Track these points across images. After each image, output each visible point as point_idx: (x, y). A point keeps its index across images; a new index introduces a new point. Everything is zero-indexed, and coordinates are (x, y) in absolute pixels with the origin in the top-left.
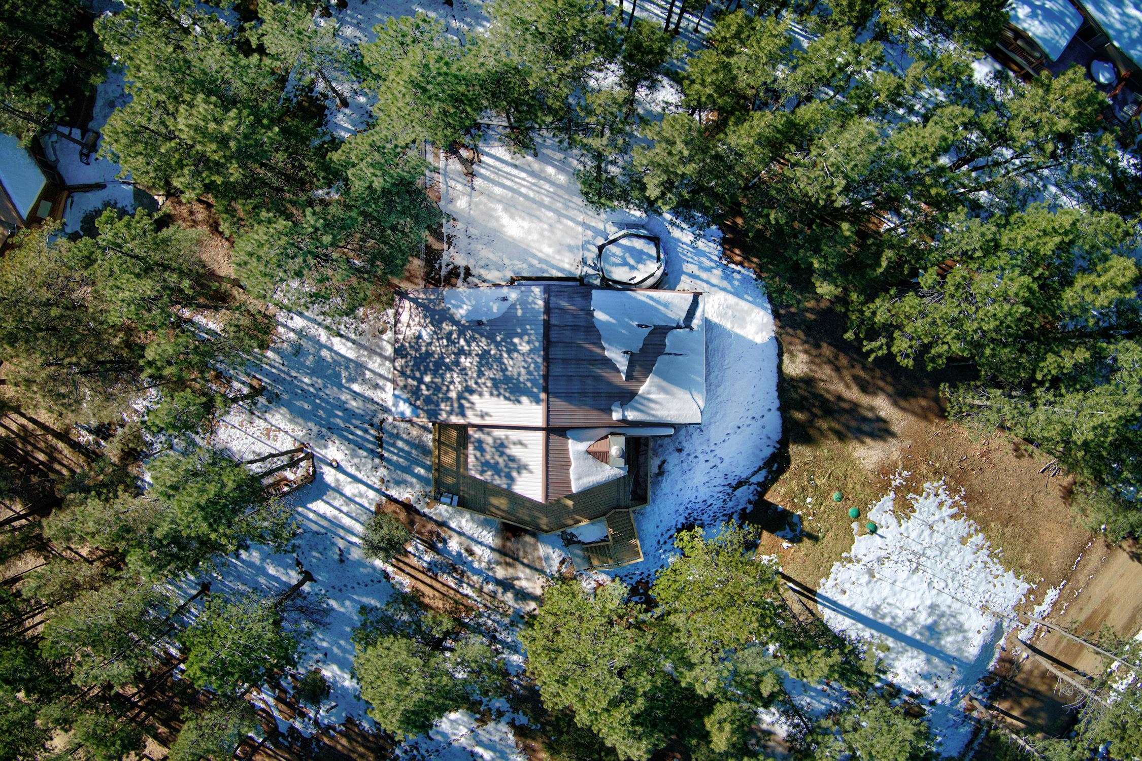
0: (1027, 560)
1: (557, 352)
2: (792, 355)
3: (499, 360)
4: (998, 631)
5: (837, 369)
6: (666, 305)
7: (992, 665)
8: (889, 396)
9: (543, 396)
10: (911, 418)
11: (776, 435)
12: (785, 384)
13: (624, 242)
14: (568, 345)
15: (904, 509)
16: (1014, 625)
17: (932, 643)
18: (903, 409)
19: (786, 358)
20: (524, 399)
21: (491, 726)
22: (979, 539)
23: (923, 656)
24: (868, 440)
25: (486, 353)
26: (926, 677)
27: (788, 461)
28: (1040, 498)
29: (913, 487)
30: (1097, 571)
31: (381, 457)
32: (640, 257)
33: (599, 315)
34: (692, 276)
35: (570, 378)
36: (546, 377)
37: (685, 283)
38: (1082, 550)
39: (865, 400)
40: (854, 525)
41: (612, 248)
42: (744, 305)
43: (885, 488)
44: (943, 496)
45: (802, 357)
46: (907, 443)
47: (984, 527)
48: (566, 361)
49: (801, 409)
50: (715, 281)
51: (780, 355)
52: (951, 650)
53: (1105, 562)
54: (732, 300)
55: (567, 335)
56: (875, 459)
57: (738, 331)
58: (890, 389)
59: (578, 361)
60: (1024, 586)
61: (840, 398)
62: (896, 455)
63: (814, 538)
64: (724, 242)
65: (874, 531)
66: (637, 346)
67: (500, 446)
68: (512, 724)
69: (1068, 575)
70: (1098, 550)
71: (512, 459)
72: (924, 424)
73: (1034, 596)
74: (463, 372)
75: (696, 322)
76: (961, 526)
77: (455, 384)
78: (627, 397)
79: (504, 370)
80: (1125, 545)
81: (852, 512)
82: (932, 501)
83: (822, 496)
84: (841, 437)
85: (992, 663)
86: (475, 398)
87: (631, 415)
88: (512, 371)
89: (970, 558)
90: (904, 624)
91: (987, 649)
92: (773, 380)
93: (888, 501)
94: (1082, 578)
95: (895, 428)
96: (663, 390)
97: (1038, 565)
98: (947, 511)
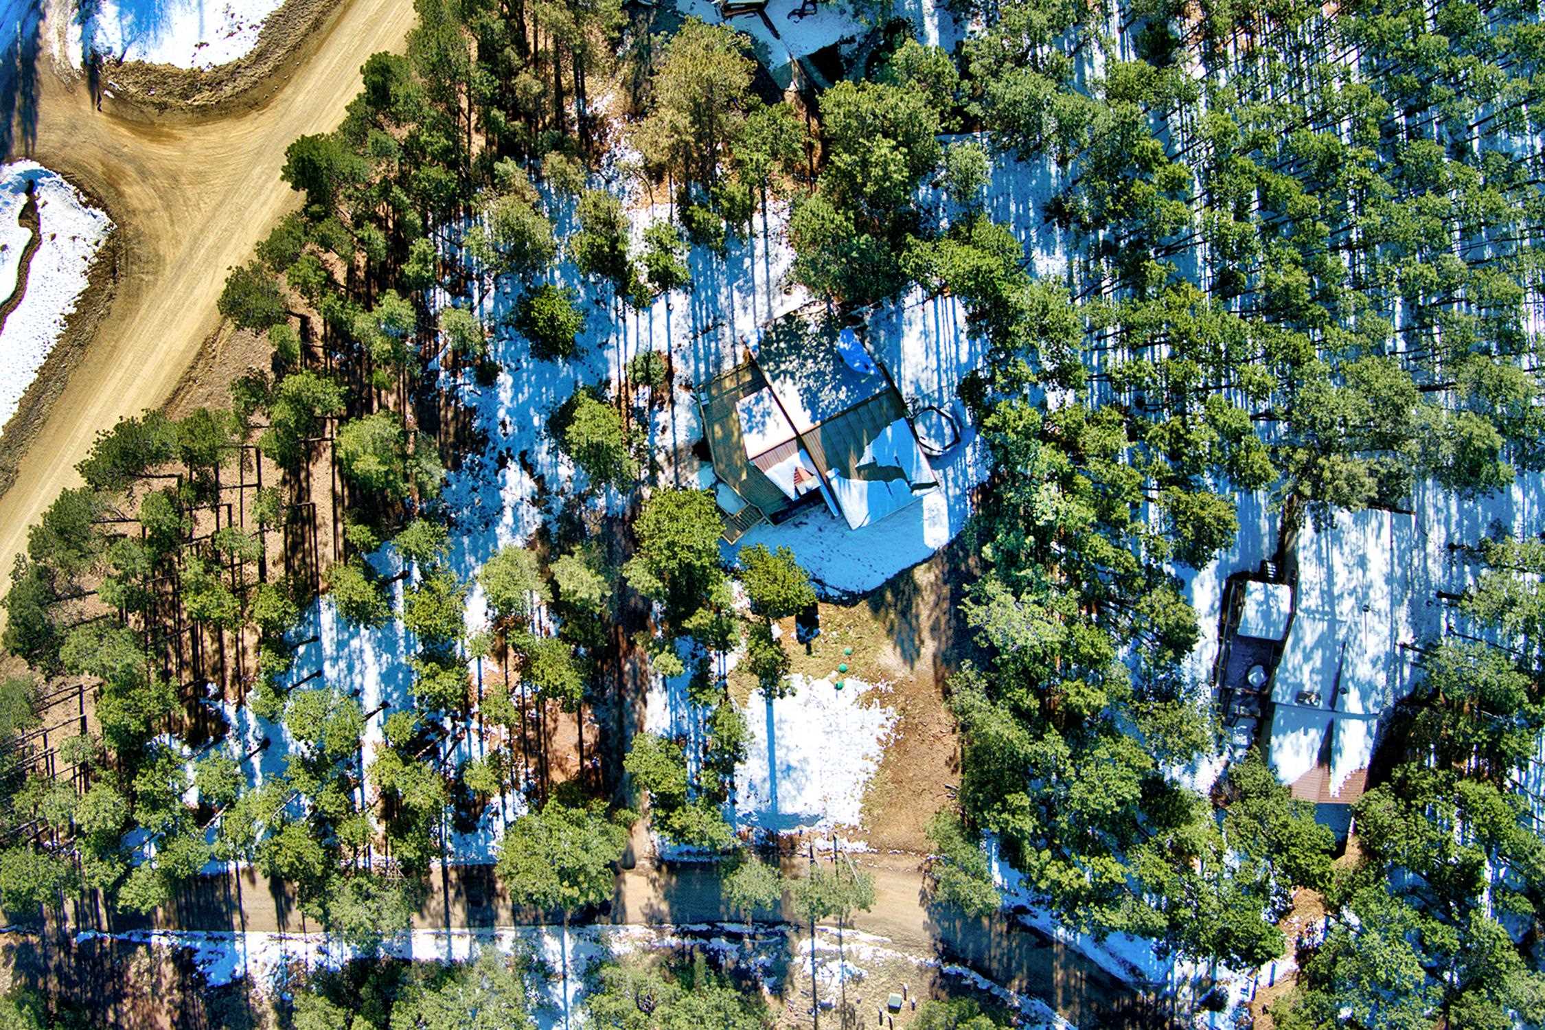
0: (876, 812)
1: (851, 417)
2: (929, 569)
3: (824, 384)
4: (813, 820)
5: (937, 605)
6: (919, 468)
7: (783, 832)
8: (938, 649)
9: (818, 423)
10: (932, 672)
11: (868, 588)
12: (906, 575)
13: (944, 420)
14: (860, 421)
15: (866, 702)
16: (824, 830)
17: (779, 775)
18: (935, 663)
19: (925, 565)
20: (809, 412)
21: (535, 510)
22: (873, 767)
23: (766, 774)
24: (898, 649)
25: (824, 374)
26: (751, 786)
27: (855, 604)
28: (927, 797)
29: (884, 699)
30: (897, 870)
31: (695, 337)
32: (939, 436)
33: (889, 430)
34: (945, 475)
35: (839, 433)
36: (831, 419)
37: (938, 474)
38: (906, 850)
39: (926, 634)
40: (834, 673)
41: (935, 415)
42: (945, 520)
43: (872, 680)
44: (889, 724)
45: (932, 578)
46: (913, 678)
47: (883, 766)
48: (849, 425)
49: (895, 595)
50: (951, 492)
51: (925, 561)
52: (780, 793)
53: (907, 873)
54: (945, 510)
55: (867, 417)
56: (889, 662)
57: (926, 524)
58: (943, 647)
59: (853, 433)
60: (856, 821)
61: (917, 617)
62: (899, 675)
63: (809, 652)
64: (982, 485)
65: (838, 688)
66: (882, 463)
67: (767, 413)
68: (545, 524)
69: (881, 849)
70: (914, 862)
71: (764, 424)
72: (932, 682)
73: (854, 833)
74: (803, 365)
75: (917, 492)
76: (875, 750)
77: (791, 364)
78: (845, 474)
79: (819, 391)
80: (928, 881)
81: (843, 666)
82: (881, 719)
83: (842, 641)
84: (890, 631)
85: (788, 832)
86: (789, 381)
87: (834, 483)
88: (822, 395)
89: (855, 769)
90: (781, 747)
91: (795, 820)
92: (906, 565)
93: (865, 687)
94: (886, 861)
95: (917, 665)
96: (861, 494)
97: (877, 822)
98: (880, 733)
